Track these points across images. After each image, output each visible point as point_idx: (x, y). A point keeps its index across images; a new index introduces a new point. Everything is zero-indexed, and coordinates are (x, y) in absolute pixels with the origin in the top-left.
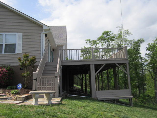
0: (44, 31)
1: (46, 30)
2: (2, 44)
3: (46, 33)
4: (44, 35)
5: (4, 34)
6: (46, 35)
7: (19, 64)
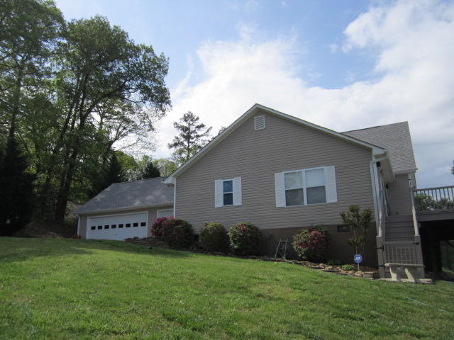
0: (373, 159)
1: (377, 157)
2: (302, 189)
3: (378, 160)
4: (375, 165)
5: (303, 171)
6: (378, 164)
7: (340, 221)
